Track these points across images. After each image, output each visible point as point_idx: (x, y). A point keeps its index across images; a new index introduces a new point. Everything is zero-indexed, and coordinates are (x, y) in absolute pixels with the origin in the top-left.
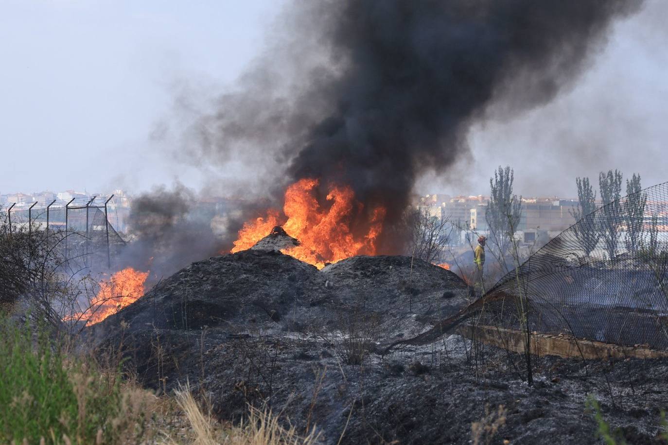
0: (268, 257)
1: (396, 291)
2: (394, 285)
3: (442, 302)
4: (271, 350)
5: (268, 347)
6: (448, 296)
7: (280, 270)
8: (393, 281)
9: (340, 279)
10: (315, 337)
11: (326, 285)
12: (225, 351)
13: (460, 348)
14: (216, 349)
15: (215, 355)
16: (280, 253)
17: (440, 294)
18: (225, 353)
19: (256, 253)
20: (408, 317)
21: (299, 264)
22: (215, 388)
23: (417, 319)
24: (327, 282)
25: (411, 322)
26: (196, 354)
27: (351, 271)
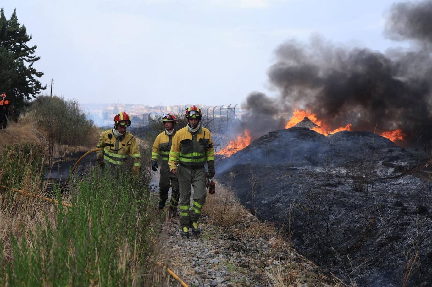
0: (303, 130)
1: (363, 147)
2: (362, 144)
3: (388, 154)
4: (310, 179)
5: (308, 177)
6: (391, 151)
7: (309, 137)
8: (362, 143)
9: (336, 141)
10: (330, 171)
11: (330, 144)
12: (287, 178)
13: (413, 182)
14: (282, 177)
15: (281, 181)
16: (308, 129)
17: (385, 150)
18: (287, 179)
19: (298, 129)
20: (378, 163)
21: (317, 134)
22: (283, 201)
23: (383, 164)
24: (331, 142)
25: (379, 165)
26: (272, 179)
27: (341, 138)
